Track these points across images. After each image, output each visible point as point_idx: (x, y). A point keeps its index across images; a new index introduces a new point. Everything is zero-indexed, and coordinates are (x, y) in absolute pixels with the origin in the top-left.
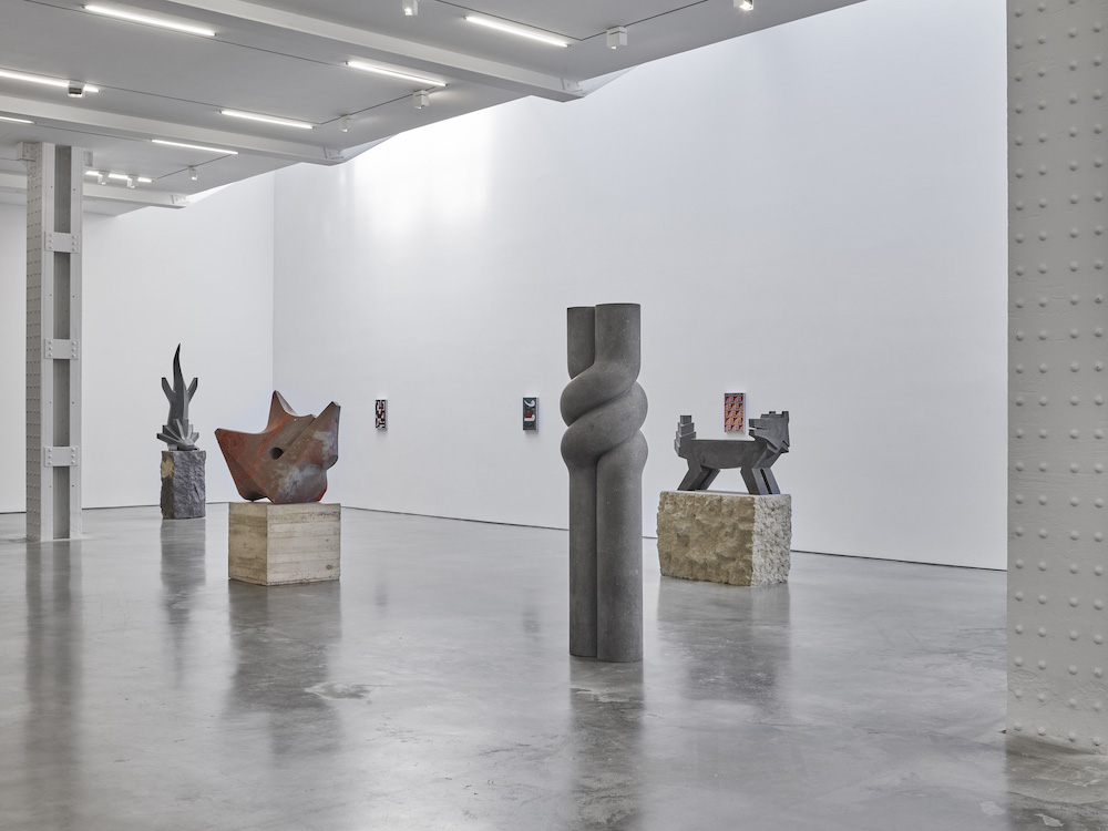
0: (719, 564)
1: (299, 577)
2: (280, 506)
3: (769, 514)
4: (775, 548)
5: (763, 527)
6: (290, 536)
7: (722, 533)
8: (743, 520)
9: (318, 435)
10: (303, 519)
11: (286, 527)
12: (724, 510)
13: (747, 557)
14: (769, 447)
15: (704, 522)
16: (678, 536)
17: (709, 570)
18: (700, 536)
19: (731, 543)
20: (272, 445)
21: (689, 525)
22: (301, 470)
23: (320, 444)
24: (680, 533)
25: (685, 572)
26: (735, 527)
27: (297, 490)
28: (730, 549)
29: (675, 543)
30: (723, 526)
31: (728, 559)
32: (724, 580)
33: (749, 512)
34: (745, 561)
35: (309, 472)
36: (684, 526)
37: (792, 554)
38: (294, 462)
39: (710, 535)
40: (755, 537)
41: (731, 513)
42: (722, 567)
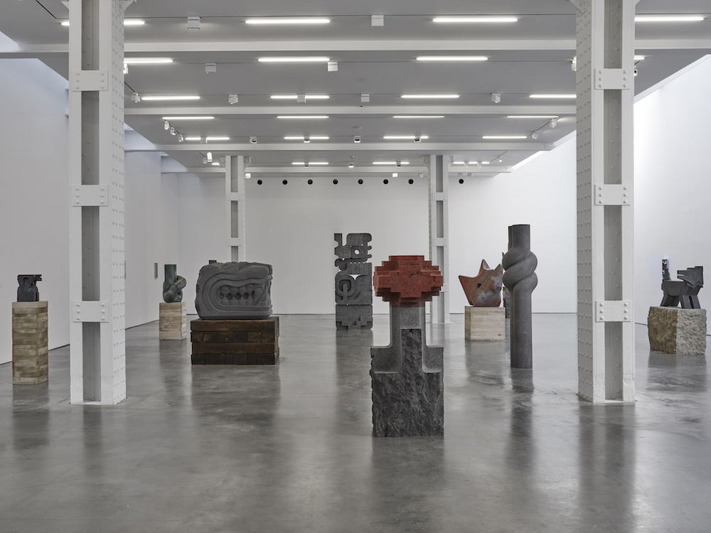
0: (666, 343)
1: (486, 338)
2: (476, 308)
3: (688, 319)
4: (693, 336)
5: (683, 325)
6: (481, 320)
7: (667, 327)
8: (673, 321)
9: (493, 278)
10: (487, 314)
11: (479, 316)
14: (688, 285)
15: (662, 322)
17: (663, 346)
19: (669, 332)
20: (478, 282)
21: (657, 323)
22: (486, 293)
23: (493, 282)
25: (657, 347)
27: (485, 301)
28: (669, 335)
30: (667, 324)
31: (668, 340)
32: (667, 351)
35: (489, 294)
36: (655, 324)
37: (707, 337)
38: (483, 289)
39: (663, 329)
40: (678, 330)
42: (667, 345)
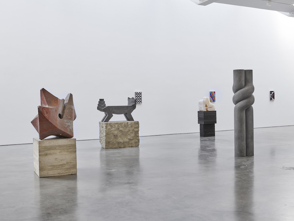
0: (129, 142)
7: (129, 133)
8: (135, 128)
12: (130, 126)
13: (137, 138)
15: (123, 130)
16: (114, 135)
17: (125, 144)
18: (122, 134)
19: (133, 135)
21: (117, 132)
24: (115, 135)
25: (117, 146)
26: (133, 130)
28: (133, 137)
29: (113, 138)
30: (129, 130)
31: (132, 140)
32: (131, 146)
33: (137, 125)
34: (137, 139)
36: (116, 132)
39: (124, 134)
41: (131, 126)
42: (130, 142)
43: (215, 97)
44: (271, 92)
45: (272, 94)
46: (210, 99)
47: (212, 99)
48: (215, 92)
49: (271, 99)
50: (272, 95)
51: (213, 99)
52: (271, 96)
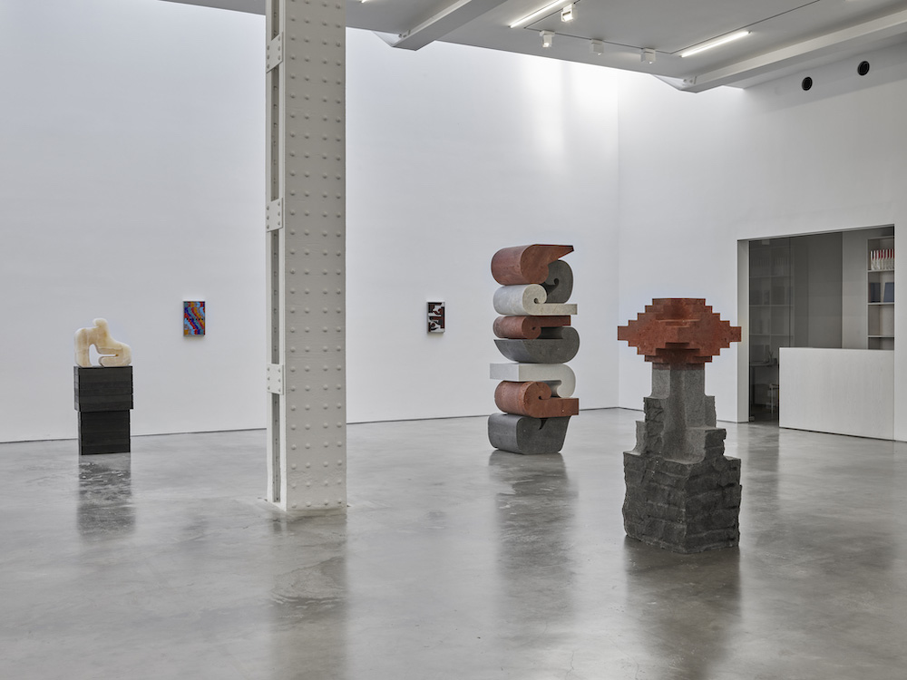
43: (204, 319)
44: (431, 306)
45: (436, 312)
46: (185, 326)
47: (191, 327)
48: (203, 304)
49: (431, 328)
50: (433, 314)
51: (195, 327)
52: (431, 318)
